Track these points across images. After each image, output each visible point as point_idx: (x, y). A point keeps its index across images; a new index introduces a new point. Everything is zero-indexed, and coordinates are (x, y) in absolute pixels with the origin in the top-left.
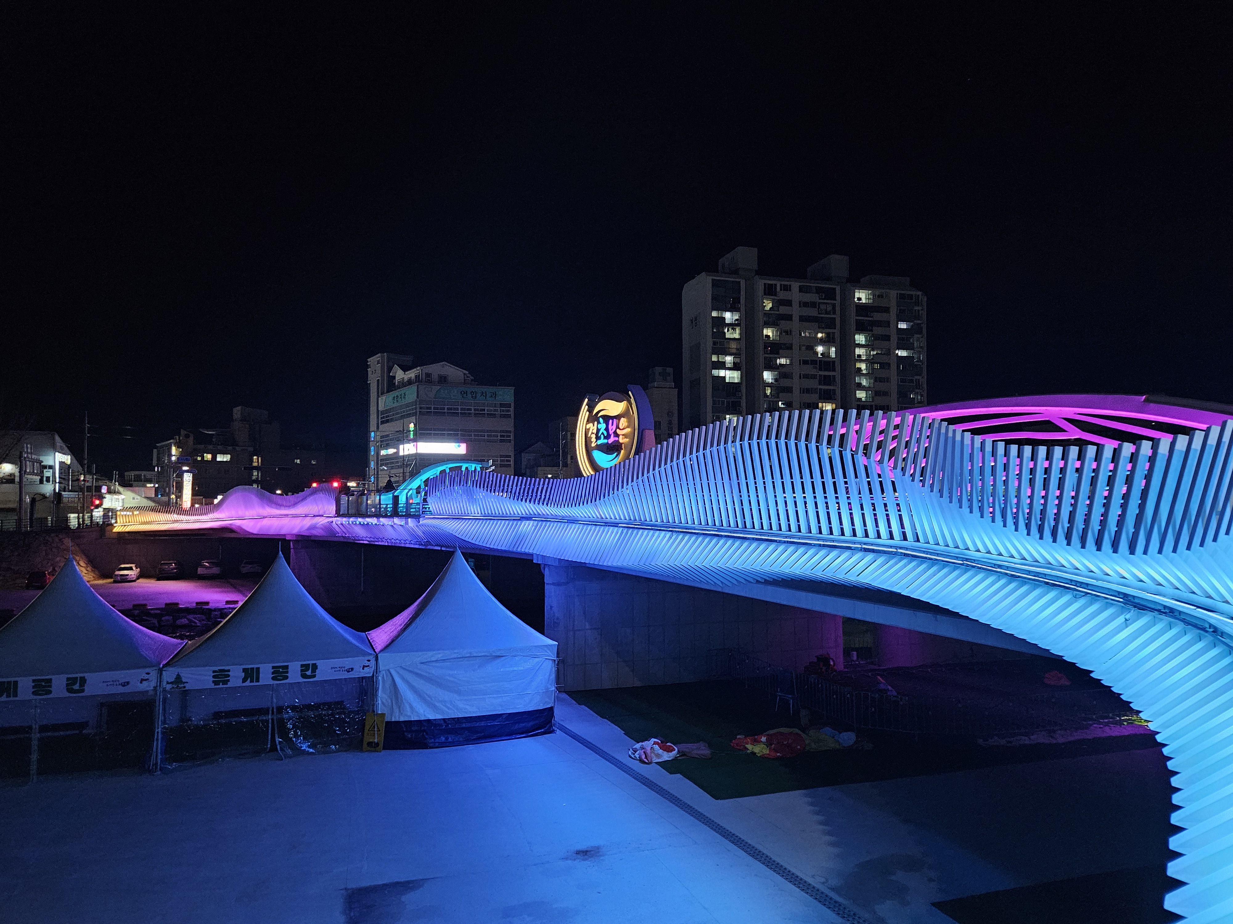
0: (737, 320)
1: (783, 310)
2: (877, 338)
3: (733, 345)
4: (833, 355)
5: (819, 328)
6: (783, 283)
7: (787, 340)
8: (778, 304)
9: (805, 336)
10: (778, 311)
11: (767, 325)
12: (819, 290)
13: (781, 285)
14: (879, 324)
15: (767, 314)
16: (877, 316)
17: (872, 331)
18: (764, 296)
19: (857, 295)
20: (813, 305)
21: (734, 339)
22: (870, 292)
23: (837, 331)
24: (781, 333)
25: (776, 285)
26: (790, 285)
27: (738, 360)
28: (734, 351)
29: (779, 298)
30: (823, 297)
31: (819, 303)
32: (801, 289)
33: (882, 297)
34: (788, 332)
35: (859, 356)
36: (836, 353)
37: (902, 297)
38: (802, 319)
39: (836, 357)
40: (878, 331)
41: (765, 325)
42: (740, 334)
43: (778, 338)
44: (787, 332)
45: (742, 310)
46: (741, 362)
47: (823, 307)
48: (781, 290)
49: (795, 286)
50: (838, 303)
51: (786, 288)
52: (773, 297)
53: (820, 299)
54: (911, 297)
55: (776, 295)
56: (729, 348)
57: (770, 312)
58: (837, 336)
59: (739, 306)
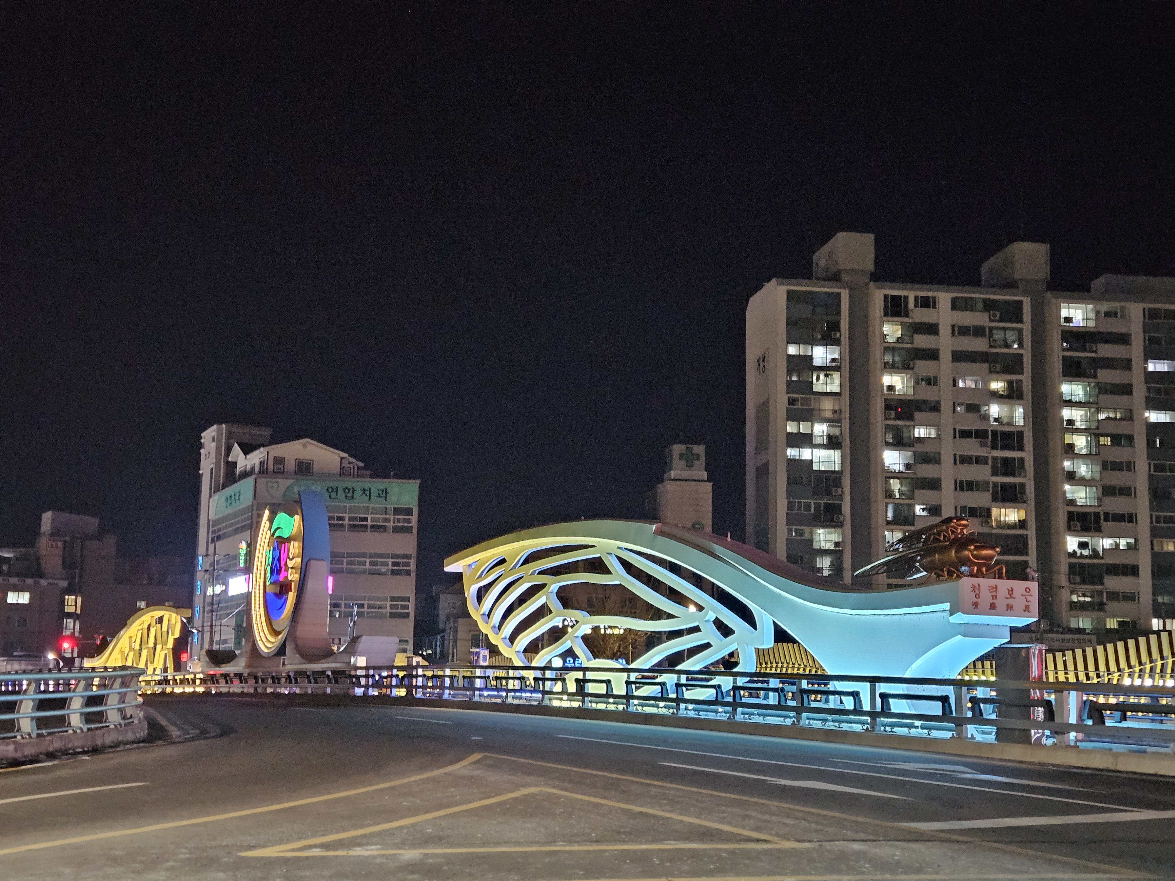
0: (834, 360)
1: (922, 341)
2: (1104, 389)
3: (827, 406)
4: (1019, 421)
5: (991, 372)
6: (920, 294)
7: (928, 394)
8: (910, 331)
9: (964, 389)
10: (912, 343)
11: (891, 368)
12: (989, 306)
13: (916, 298)
14: (1109, 363)
15: (890, 348)
16: (1105, 350)
17: (1095, 376)
18: (885, 318)
19: (1064, 313)
20: (978, 331)
21: (831, 394)
22: (1090, 307)
23: (1026, 379)
24: (917, 383)
25: (906, 298)
26: (934, 298)
27: (836, 431)
28: (829, 415)
29: (913, 321)
30: (998, 318)
31: (991, 329)
32: (955, 305)
33: (1116, 315)
34: (931, 381)
35: (1071, 422)
36: (1024, 418)
37: (1152, 314)
38: (958, 357)
39: (1024, 426)
40: (1106, 376)
41: (885, 368)
42: (841, 385)
43: (911, 392)
44: (928, 381)
45: (843, 339)
46: (841, 434)
47: (998, 335)
48: (916, 305)
49: (944, 299)
50: (1027, 326)
51: (926, 303)
52: (902, 319)
53: (991, 321)
55: (907, 315)
56: (820, 410)
57: (898, 345)
58: (1027, 387)
59: (838, 335)
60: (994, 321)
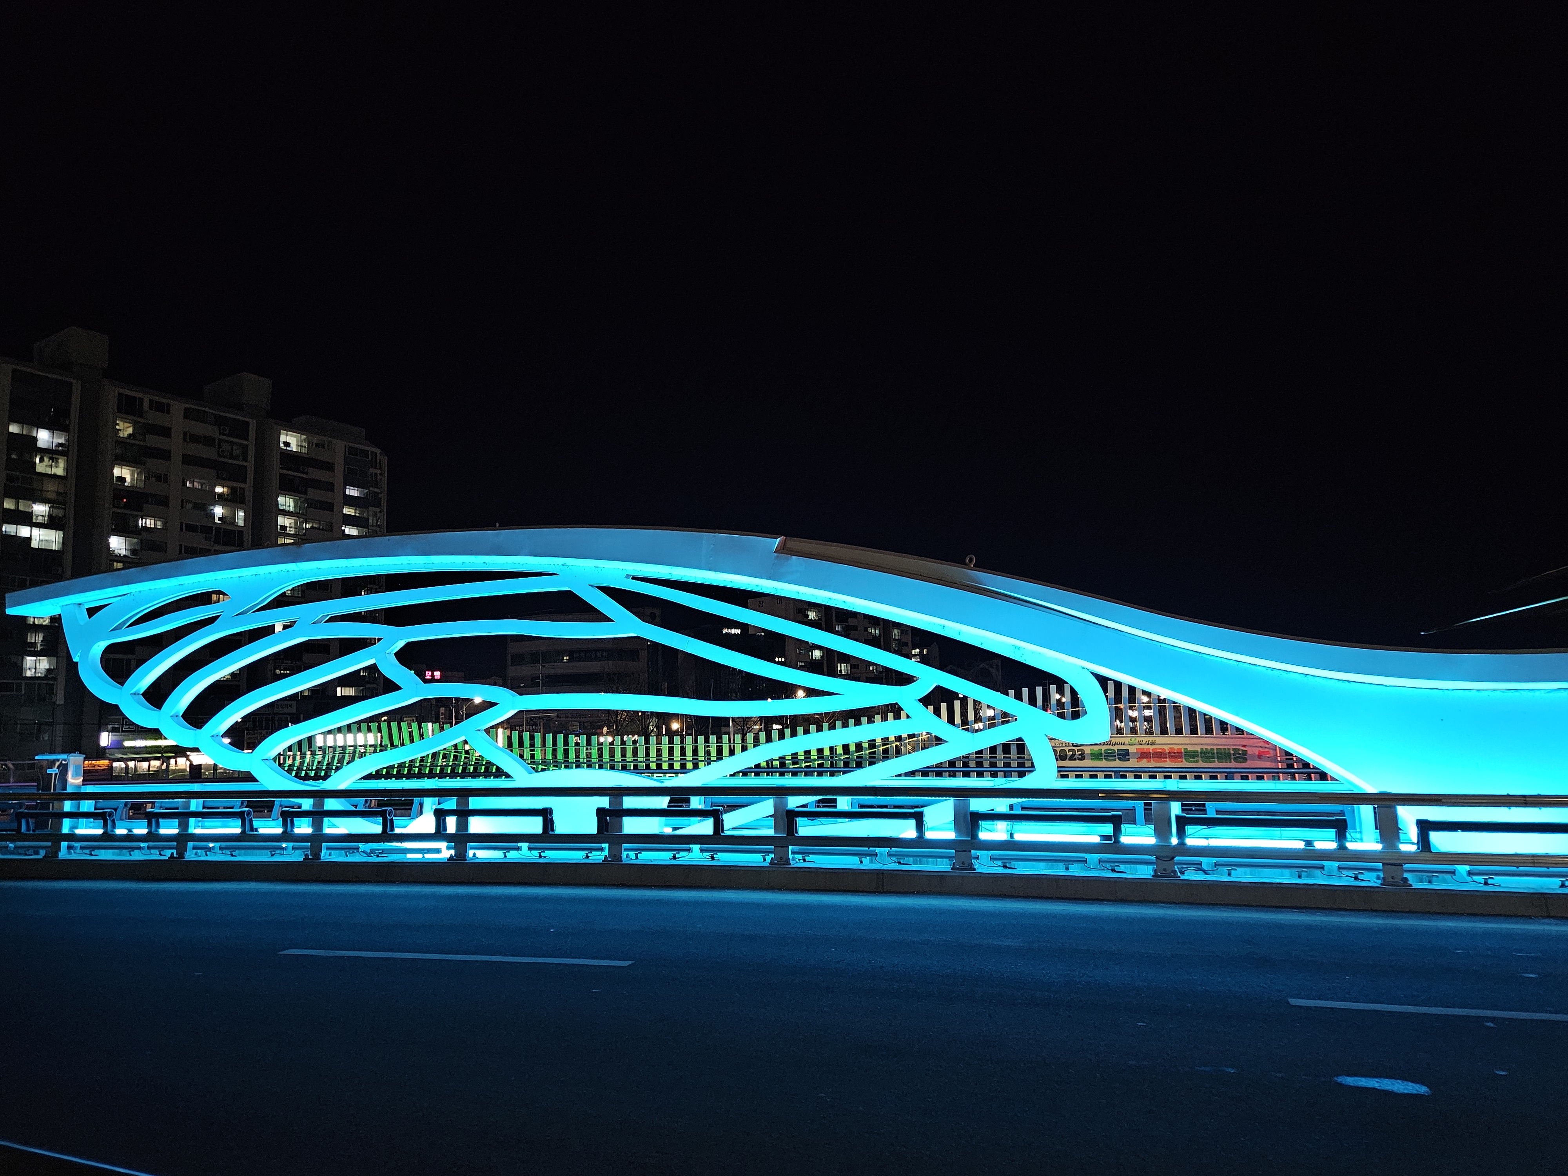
0: (60, 445)
1: (153, 441)
2: (313, 504)
3: (51, 488)
4: (241, 523)
5: (218, 477)
6: (156, 398)
7: (158, 489)
8: (142, 430)
9: (193, 488)
10: (145, 441)
11: (123, 461)
12: (219, 422)
13: (151, 401)
14: (317, 484)
15: (122, 443)
16: (315, 474)
17: (305, 493)
18: (118, 414)
19: (283, 438)
20: (208, 441)
21: (55, 476)
22: (304, 437)
23: (248, 487)
24: (147, 478)
25: (141, 400)
26: (168, 405)
27: (59, 513)
28: (52, 496)
29: (145, 421)
30: (227, 432)
31: (220, 441)
32: (188, 414)
33: (323, 446)
34: (162, 478)
35: (284, 528)
36: (245, 520)
37: (352, 451)
38: (187, 460)
39: (244, 526)
40: (315, 495)
41: (116, 460)
42: (67, 469)
43: (142, 485)
44: (158, 478)
45: (71, 428)
46: (64, 516)
47: (226, 447)
48: (151, 408)
49: (178, 407)
50: (251, 443)
51: (161, 408)
52: (135, 418)
53: (220, 434)
54: (365, 453)
55: (141, 416)
56: (42, 490)
57: (128, 441)
58: (249, 495)
59: (67, 422)
60: (224, 435)
